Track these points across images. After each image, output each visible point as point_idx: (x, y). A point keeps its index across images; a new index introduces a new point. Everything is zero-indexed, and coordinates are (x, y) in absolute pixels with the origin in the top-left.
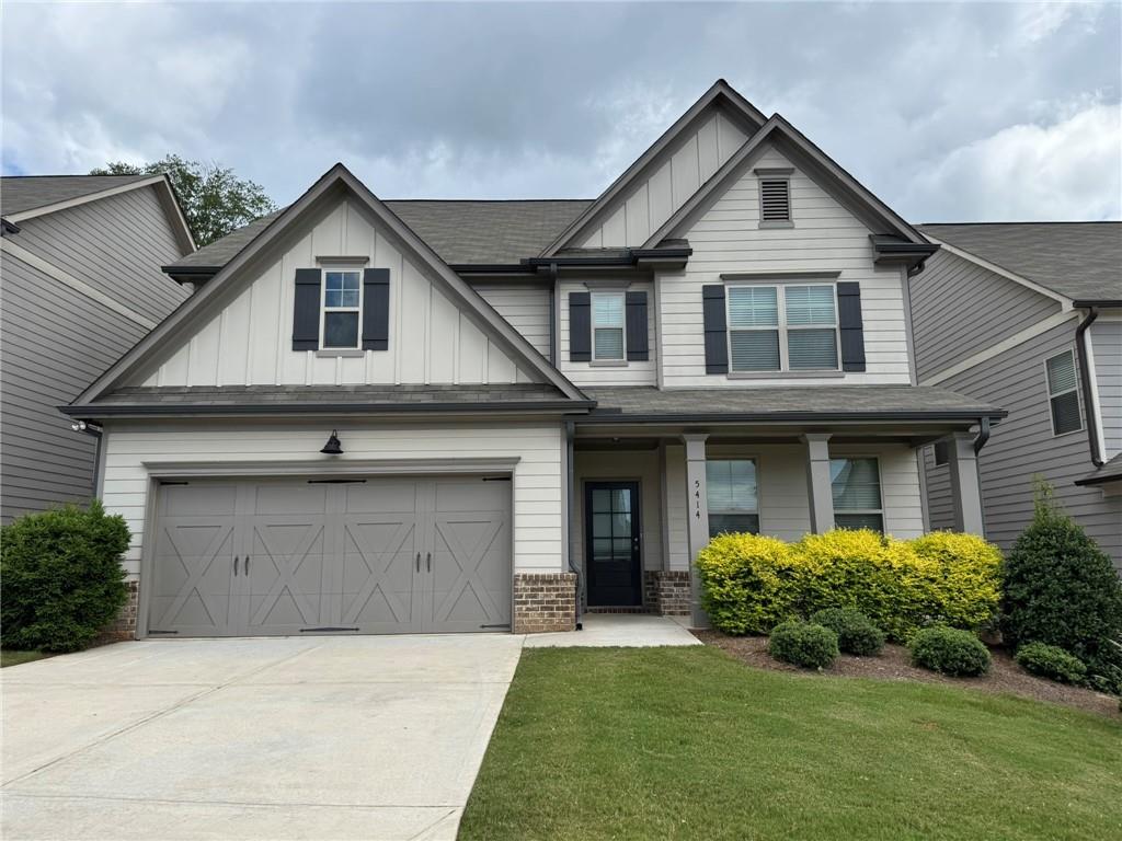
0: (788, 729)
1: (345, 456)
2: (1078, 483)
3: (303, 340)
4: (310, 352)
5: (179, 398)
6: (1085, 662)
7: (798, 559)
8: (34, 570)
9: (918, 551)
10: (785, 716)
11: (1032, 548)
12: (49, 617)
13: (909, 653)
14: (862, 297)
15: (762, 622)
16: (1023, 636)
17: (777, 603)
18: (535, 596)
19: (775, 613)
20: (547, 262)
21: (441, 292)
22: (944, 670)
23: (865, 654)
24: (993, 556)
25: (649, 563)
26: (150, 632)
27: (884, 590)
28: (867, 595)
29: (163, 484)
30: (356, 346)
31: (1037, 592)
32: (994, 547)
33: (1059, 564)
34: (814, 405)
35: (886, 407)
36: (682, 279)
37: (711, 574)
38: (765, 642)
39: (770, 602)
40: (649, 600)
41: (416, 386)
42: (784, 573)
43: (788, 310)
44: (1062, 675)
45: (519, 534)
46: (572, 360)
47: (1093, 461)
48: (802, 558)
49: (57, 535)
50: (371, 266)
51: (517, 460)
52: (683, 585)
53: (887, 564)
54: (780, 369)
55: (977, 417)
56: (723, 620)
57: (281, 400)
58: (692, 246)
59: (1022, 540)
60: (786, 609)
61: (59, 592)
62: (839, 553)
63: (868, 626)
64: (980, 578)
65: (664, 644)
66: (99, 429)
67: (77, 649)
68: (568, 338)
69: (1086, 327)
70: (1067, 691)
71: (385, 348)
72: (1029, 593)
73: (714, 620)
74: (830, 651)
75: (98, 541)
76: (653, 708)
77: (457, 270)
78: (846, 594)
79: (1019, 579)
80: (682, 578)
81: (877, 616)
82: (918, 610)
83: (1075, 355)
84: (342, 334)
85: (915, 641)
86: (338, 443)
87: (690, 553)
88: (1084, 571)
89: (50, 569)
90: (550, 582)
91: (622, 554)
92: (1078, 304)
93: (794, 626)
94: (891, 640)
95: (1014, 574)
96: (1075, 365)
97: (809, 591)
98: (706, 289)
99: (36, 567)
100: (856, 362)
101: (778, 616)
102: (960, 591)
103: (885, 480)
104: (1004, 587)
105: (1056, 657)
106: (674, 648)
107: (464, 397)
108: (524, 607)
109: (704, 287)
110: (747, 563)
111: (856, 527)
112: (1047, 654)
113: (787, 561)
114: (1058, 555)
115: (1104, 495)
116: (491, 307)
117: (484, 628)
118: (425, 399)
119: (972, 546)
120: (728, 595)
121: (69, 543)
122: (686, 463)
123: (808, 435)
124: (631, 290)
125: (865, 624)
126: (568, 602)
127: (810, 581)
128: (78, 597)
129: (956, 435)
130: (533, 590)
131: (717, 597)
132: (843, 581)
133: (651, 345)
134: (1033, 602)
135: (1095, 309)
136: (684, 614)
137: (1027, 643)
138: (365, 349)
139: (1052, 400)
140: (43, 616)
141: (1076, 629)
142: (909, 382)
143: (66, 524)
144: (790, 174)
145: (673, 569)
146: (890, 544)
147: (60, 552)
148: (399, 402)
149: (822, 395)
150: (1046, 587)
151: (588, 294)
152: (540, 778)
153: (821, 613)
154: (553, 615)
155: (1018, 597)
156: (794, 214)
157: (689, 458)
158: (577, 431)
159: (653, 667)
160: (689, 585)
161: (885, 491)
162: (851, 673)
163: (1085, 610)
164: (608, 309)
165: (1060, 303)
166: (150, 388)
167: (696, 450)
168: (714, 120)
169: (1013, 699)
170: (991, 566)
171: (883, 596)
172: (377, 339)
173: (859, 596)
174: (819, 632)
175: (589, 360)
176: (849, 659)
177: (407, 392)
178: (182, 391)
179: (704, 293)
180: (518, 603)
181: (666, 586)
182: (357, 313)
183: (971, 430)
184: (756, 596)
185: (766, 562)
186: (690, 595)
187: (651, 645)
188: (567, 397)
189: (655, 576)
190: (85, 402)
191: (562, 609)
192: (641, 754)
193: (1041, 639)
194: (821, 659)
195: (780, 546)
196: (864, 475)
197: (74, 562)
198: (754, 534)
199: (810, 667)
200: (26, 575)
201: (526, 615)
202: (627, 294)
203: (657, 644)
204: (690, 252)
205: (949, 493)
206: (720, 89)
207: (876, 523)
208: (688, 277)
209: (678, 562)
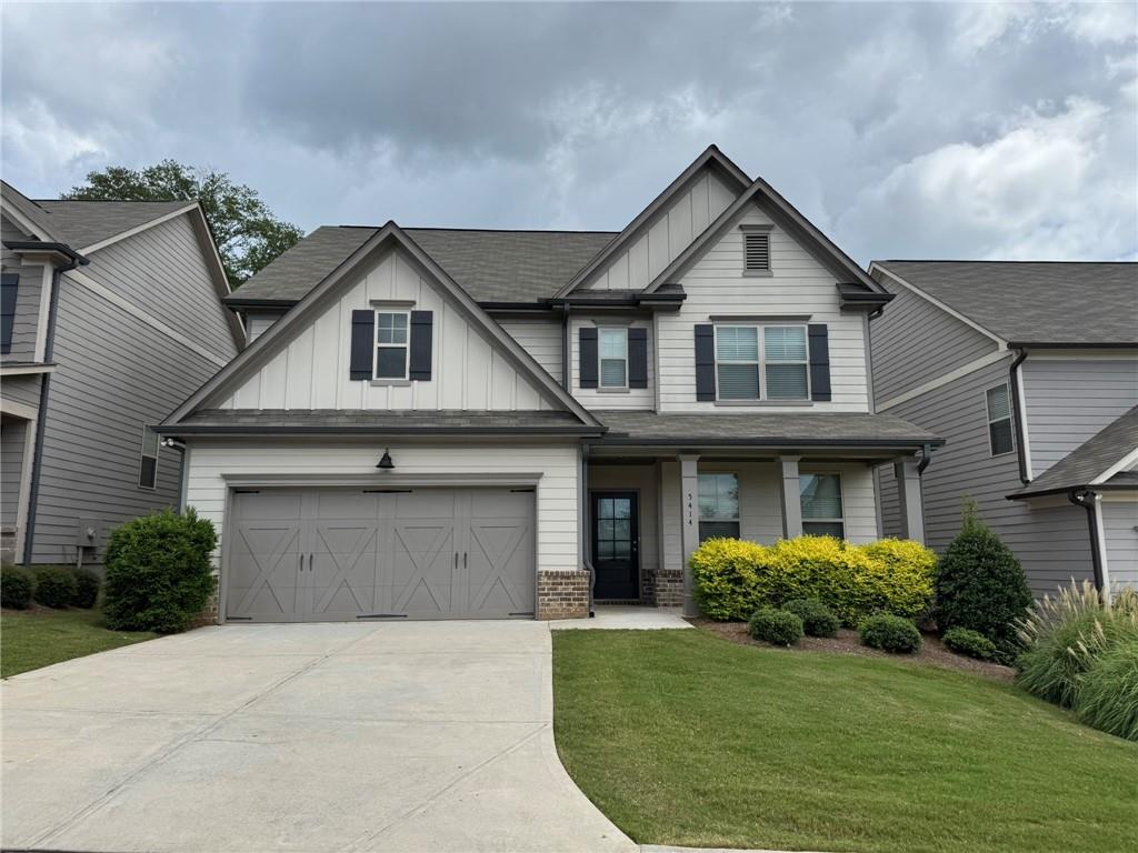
0: (764, 682)
1: (395, 470)
2: (1009, 498)
3: (359, 371)
4: (365, 381)
5: (254, 420)
6: (996, 643)
7: (772, 560)
8: (147, 565)
9: (869, 555)
10: (762, 674)
11: (959, 552)
12: (160, 604)
13: (859, 635)
14: (829, 337)
15: (743, 610)
16: (949, 623)
17: (755, 595)
18: (555, 589)
19: (753, 603)
20: (562, 302)
21: (477, 332)
22: (884, 647)
23: (825, 636)
24: (929, 559)
25: (646, 562)
26: (228, 618)
27: (841, 585)
28: (827, 589)
29: (237, 492)
30: (404, 376)
31: (961, 588)
32: (931, 551)
33: (978, 566)
34: (788, 431)
35: (847, 434)
36: (678, 318)
37: (702, 572)
38: (745, 626)
39: (750, 594)
40: (644, 594)
41: (455, 412)
42: (761, 571)
43: (767, 348)
44: (977, 652)
45: (542, 538)
46: (581, 387)
47: (1022, 479)
48: (775, 559)
49: (163, 536)
50: (417, 308)
51: (539, 476)
52: (676, 581)
53: (843, 565)
54: (759, 397)
55: (921, 444)
56: (711, 609)
57: (342, 422)
58: (686, 291)
59: (952, 546)
60: (762, 600)
61: (168, 583)
62: (806, 555)
63: (827, 614)
64: (917, 577)
65: (666, 627)
66: (183, 446)
67: (181, 630)
68: (578, 367)
69: (1018, 365)
70: (979, 665)
71: (429, 379)
72: (955, 589)
73: (704, 608)
74: (797, 631)
75: (196, 541)
76: (665, 669)
77: (483, 306)
78: (810, 588)
79: (948, 577)
80: (676, 576)
81: (836, 607)
82: (868, 601)
83: (1009, 388)
84: (391, 366)
85: (863, 626)
86: (390, 459)
87: (683, 555)
88: (997, 571)
89: (162, 564)
90: (568, 578)
91: (622, 554)
92: (1011, 346)
93: (768, 612)
94: (846, 625)
95: (944, 574)
96: (1009, 396)
97: (781, 586)
98: (698, 328)
99: (148, 563)
100: (823, 393)
101: (755, 605)
102: (901, 587)
103: (846, 494)
104: (936, 585)
105: (972, 639)
106: (673, 630)
107: (497, 422)
108: (546, 598)
109: (696, 326)
110: (731, 563)
111: (819, 535)
112: (966, 636)
113: (764, 562)
114: (979, 558)
115: (1029, 508)
116: (512, 339)
117: (512, 616)
118: (465, 424)
119: (914, 551)
120: (716, 588)
121: (175, 543)
122: (681, 480)
123: (782, 457)
124: (633, 326)
125: (825, 612)
126: (583, 594)
127: (781, 577)
128: (183, 588)
129: (904, 458)
130: (553, 584)
131: (707, 590)
132: (808, 578)
133: (650, 375)
134: (958, 596)
135: (1025, 350)
136: (676, 605)
137: (952, 628)
138: (412, 379)
139: (991, 425)
140: (155, 603)
141: (990, 617)
142: (867, 411)
143: (170, 527)
144: (770, 229)
145: (666, 568)
146: (847, 548)
147: (168, 550)
148: (443, 426)
149: (794, 422)
150: (968, 584)
151: (596, 330)
152: (597, 708)
153: (790, 603)
154: (570, 605)
155: (948, 591)
156: (773, 264)
157: (683, 474)
158: (591, 451)
159: (659, 643)
160: (681, 581)
161: (846, 503)
162: (812, 649)
163: (998, 602)
164: (613, 344)
165: (997, 343)
166: (226, 411)
167: (689, 467)
168: (705, 179)
169: (936, 668)
170: (927, 567)
171: (840, 590)
172: (422, 371)
173: (821, 591)
174: (788, 617)
175: (596, 387)
176: (812, 639)
177: (449, 417)
178: (256, 413)
179: (696, 331)
180: (542, 595)
181: (661, 582)
182: (405, 348)
183: (916, 455)
184: (738, 589)
185: (747, 562)
186: (682, 590)
187: (654, 628)
188: (583, 422)
189: (651, 573)
190: (173, 422)
191: (578, 599)
192: (663, 695)
193: (963, 625)
194: (790, 638)
195: (758, 549)
196: (828, 490)
197: (179, 558)
198: (737, 538)
199: (781, 644)
200: (142, 569)
201: (548, 605)
202: (630, 330)
203: (659, 627)
204: (685, 297)
205: (897, 503)
206: (712, 153)
207: (838, 531)
208: (683, 317)
209: (672, 562)
